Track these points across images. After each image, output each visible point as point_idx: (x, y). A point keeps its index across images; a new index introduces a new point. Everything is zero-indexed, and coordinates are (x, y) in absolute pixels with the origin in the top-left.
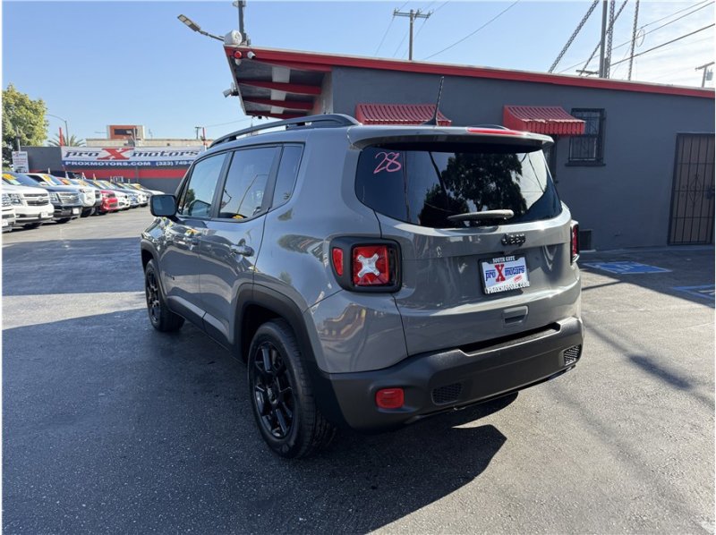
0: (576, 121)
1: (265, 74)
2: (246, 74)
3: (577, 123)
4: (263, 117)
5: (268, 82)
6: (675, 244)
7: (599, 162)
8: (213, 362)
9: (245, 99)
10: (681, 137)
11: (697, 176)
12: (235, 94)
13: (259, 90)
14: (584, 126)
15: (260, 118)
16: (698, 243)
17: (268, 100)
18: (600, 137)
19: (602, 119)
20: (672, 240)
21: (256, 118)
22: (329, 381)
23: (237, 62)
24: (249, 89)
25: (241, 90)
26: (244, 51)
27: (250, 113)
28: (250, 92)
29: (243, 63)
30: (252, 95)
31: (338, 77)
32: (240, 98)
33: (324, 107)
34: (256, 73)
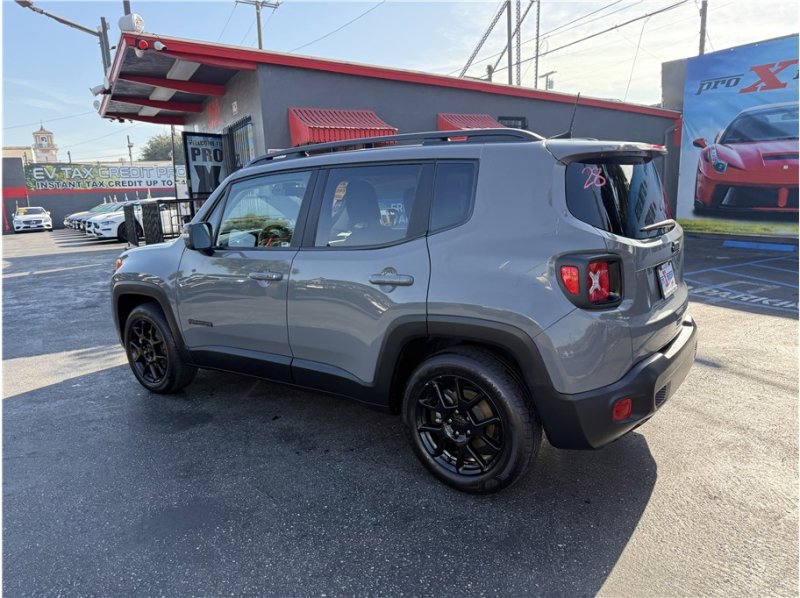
1: (160, 68)
2: (132, 68)
4: (126, 121)
8: (276, 418)
9: (115, 98)
12: (106, 92)
13: (136, 87)
15: (121, 121)
17: (145, 100)
21: (117, 121)
22: (570, 402)
23: (138, 53)
24: (125, 86)
25: (117, 87)
26: (152, 41)
27: (109, 115)
28: (125, 89)
29: (145, 54)
30: (125, 93)
31: (264, 75)
32: (108, 96)
33: (235, 109)
34: (149, 67)
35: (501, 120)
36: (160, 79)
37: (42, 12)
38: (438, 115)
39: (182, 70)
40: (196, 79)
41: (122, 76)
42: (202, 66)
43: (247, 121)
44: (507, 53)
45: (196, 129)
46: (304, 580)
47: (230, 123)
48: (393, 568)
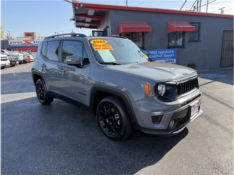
0: (192, 27)
1: (85, 12)
2: (79, 12)
4: (82, 28)
5: (86, 15)
7: (199, 40)
9: (77, 21)
10: (225, 31)
11: (229, 44)
12: (74, 20)
13: (82, 18)
14: (195, 28)
15: (81, 28)
17: (84, 22)
18: (199, 32)
19: (199, 26)
20: (221, 66)
21: (80, 28)
23: (77, 8)
24: (79, 18)
25: (76, 19)
26: (80, 4)
27: (77, 26)
28: (79, 19)
29: (79, 8)
30: (79, 20)
31: (112, 12)
33: (106, 23)
34: (82, 12)
35: (191, 23)
38: (167, 23)
39: (91, 12)
40: (95, 15)
41: (76, 15)
42: (95, 11)
44: (197, 2)
45: (99, 30)
47: (105, 27)
48: (84, 170)
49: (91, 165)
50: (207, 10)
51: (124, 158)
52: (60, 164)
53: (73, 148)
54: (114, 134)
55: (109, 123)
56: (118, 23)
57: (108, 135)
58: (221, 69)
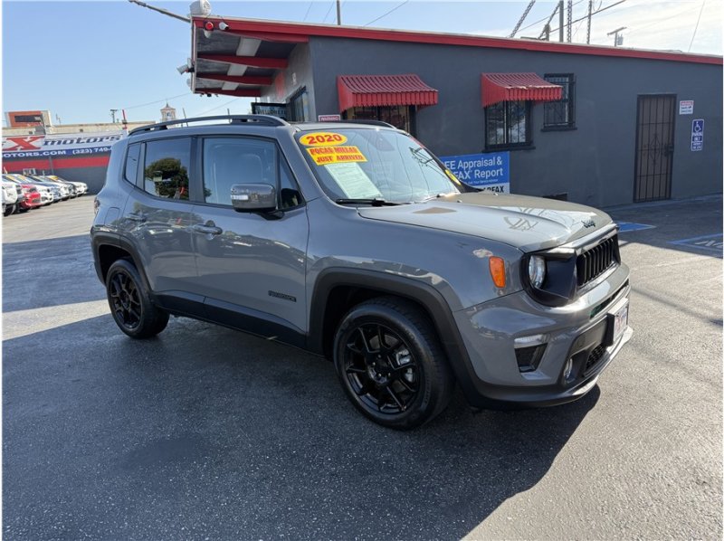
0: (554, 86)
1: (230, 46)
2: (208, 48)
3: (554, 89)
4: (213, 95)
6: (640, 201)
7: (571, 126)
9: (199, 75)
10: (641, 98)
11: (656, 136)
12: (191, 70)
13: (215, 65)
14: (560, 92)
15: (209, 95)
16: (659, 199)
17: (223, 76)
18: (571, 101)
19: (572, 84)
20: (638, 198)
21: (206, 95)
23: (207, 34)
24: (206, 64)
25: (199, 66)
26: (216, 22)
27: (198, 90)
28: (206, 67)
29: (212, 35)
30: (207, 70)
31: (315, 48)
32: (194, 74)
33: (294, 80)
34: (220, 46)
35: (547, 77)
36: (232, 56)
37: (144, 5)
38: (481, 75)
39: (248, 47)
40: (261, 55)
41: (200, 55)
42: (263, 42)
43: (303, 90)
44: (558, 10)
45: (268, 100)
46: (249, 523)
47: (291, 93)
48: (335, 521)
49: (351, 506)
50: (588, 38)
51: (442, 477)
52: (256, 512)
53: (279, 462)
54: (398, 410)
55: (379, 379)
56: (337, 79)
57: (377, 415)
58: (637, 206)
